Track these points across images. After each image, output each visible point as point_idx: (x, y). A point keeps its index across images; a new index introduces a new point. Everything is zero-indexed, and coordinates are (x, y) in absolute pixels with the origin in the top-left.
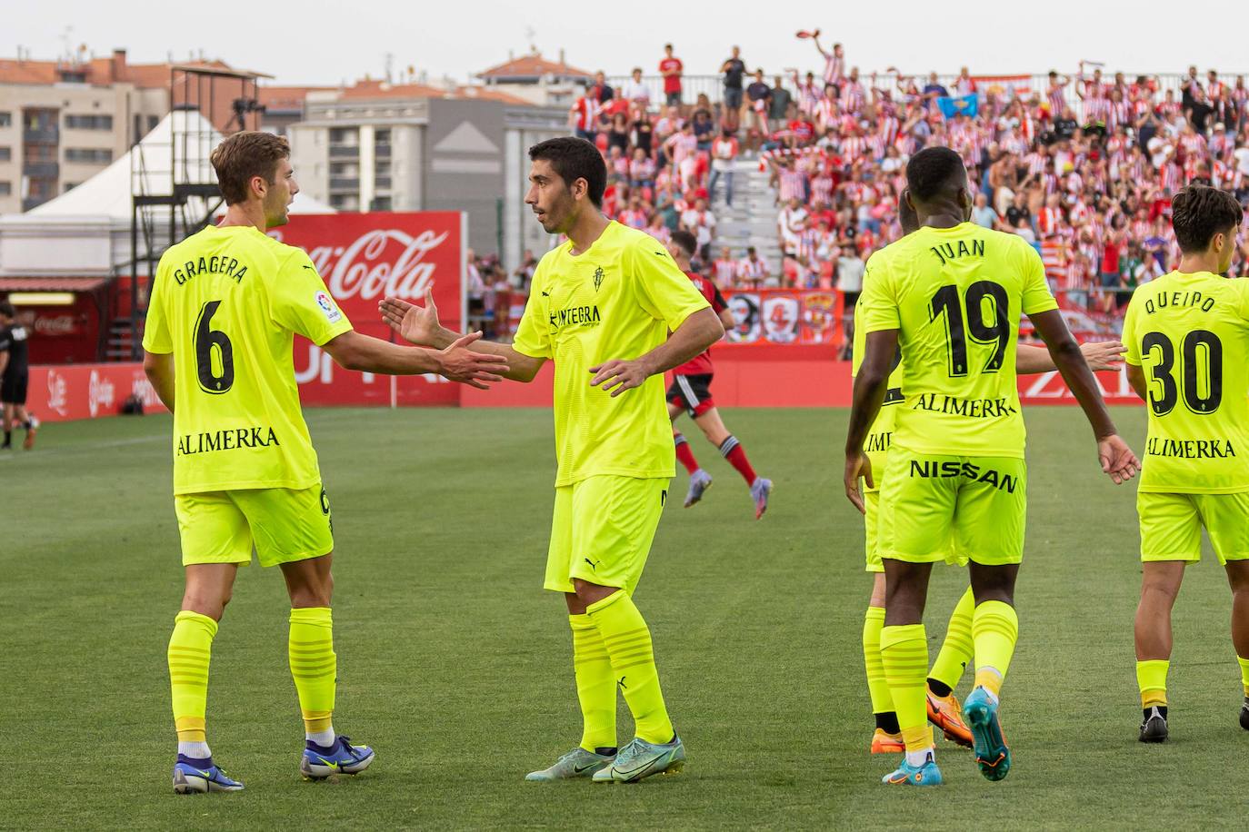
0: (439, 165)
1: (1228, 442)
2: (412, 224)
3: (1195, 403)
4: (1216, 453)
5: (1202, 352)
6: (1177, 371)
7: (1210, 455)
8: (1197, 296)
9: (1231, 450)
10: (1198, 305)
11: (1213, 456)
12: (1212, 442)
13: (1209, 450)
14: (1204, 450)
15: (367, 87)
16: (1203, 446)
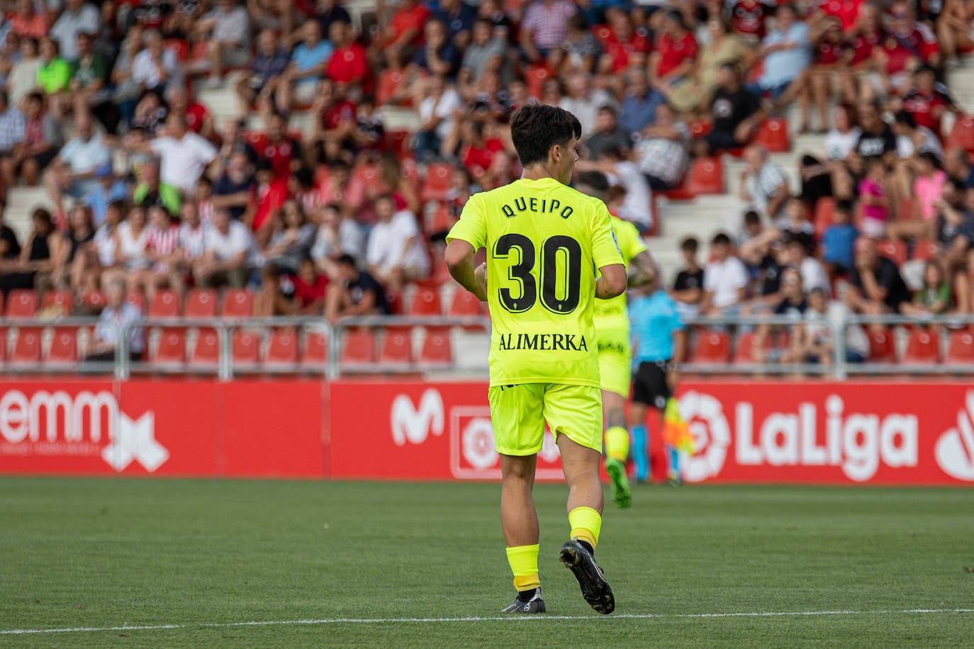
1: (583, 337)
3: (551, 302)
4: (570, 346)
5: (562, 256)
6: (537, 271)
7: (565, 347)
8: (555, 204)
9: (585, 345)
10: (557, 212)
11: (568, 348)
12: (567, 336)
13: (564, 343)
14: (559, 343)
16: (558, 339)
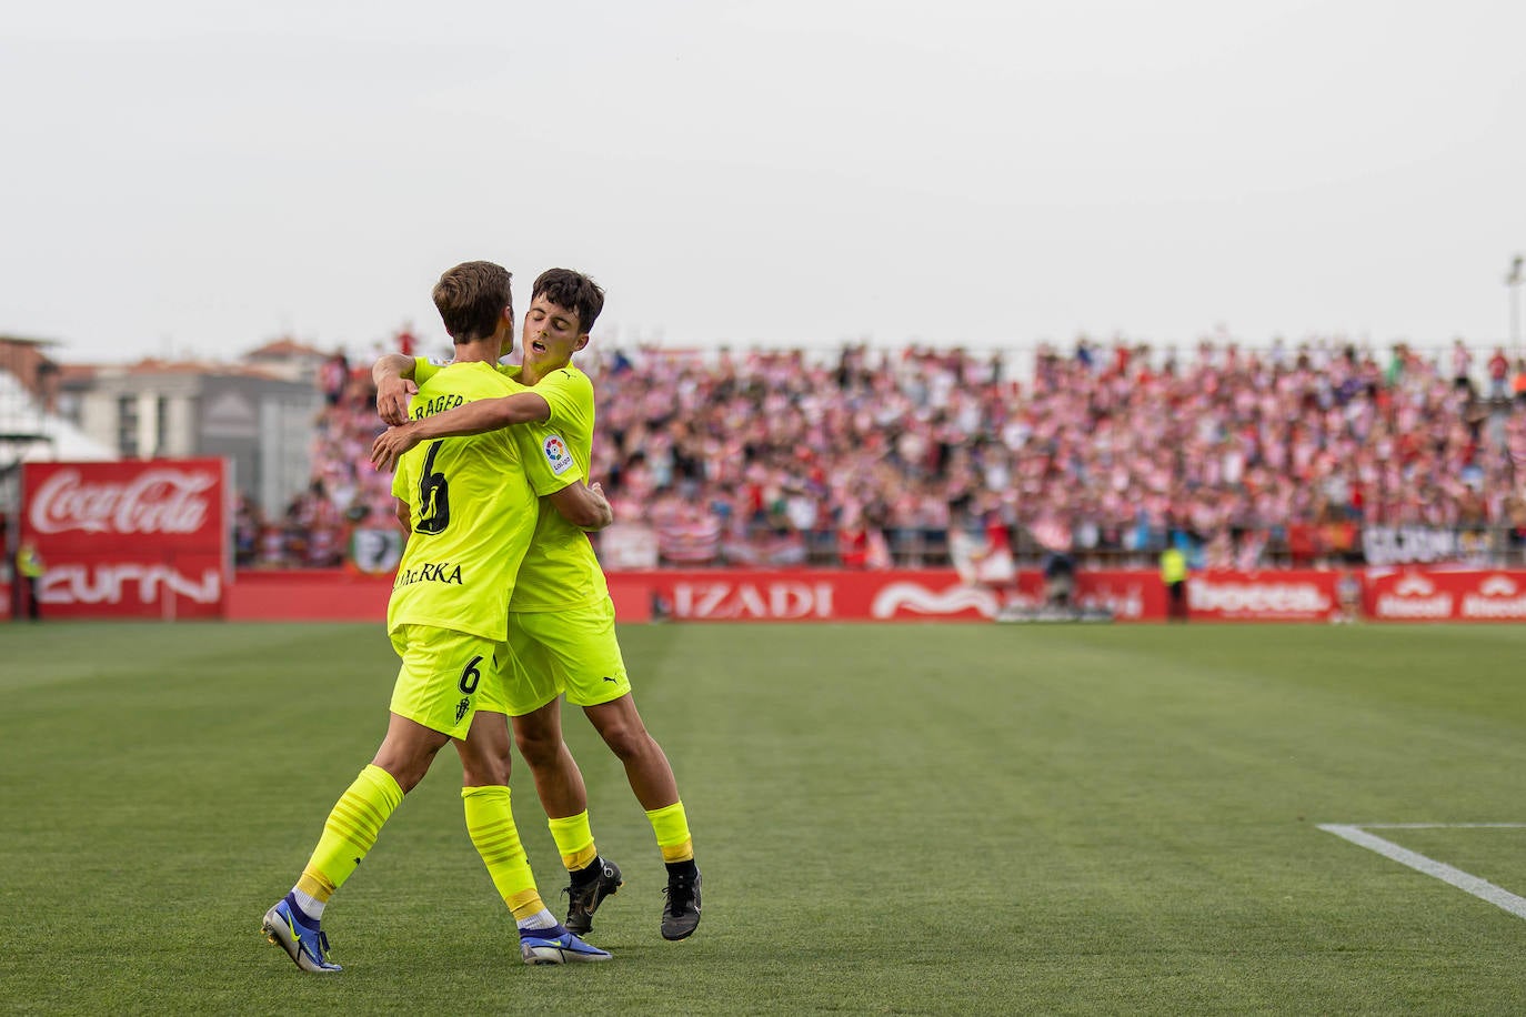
0: (212, 430)
2: (186, 467)
15: (148, 365)
